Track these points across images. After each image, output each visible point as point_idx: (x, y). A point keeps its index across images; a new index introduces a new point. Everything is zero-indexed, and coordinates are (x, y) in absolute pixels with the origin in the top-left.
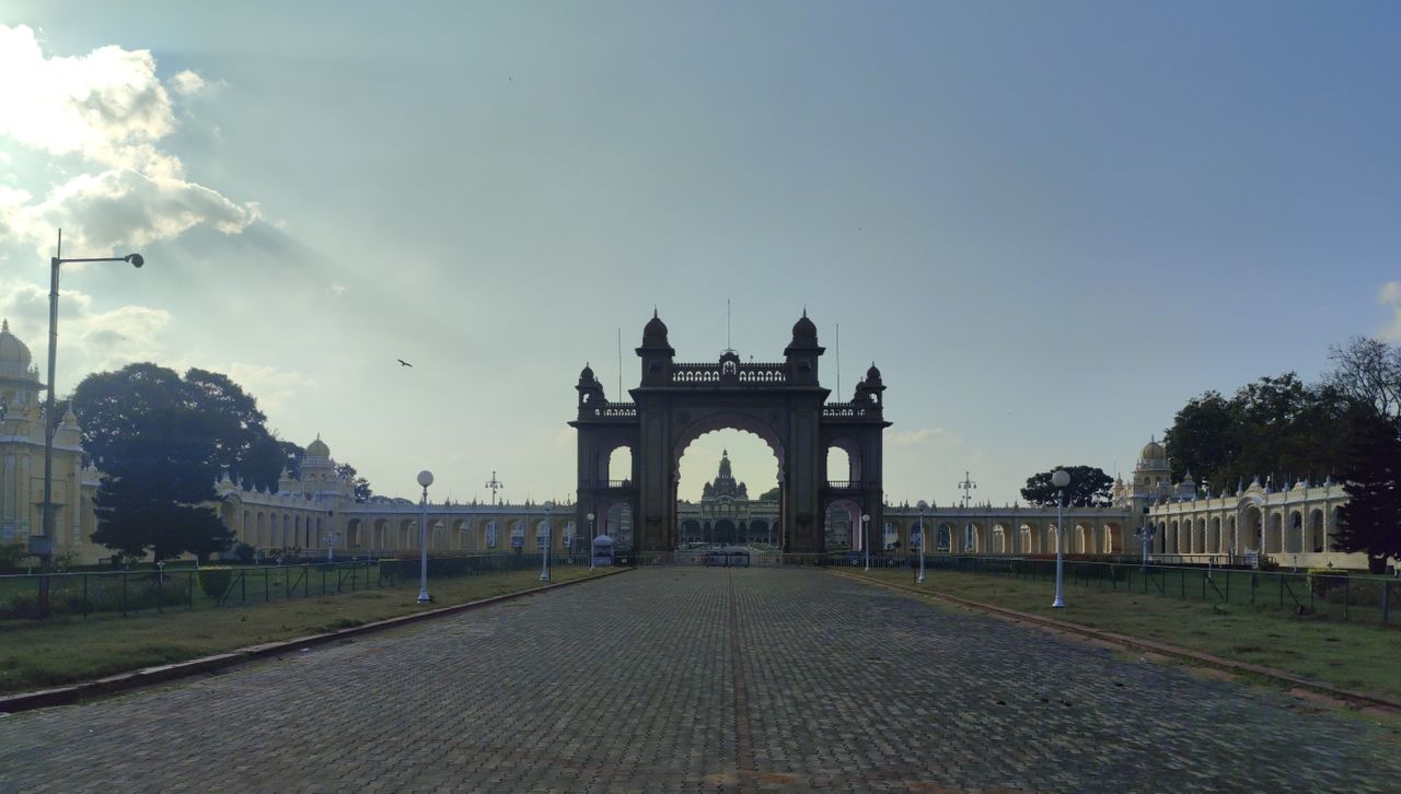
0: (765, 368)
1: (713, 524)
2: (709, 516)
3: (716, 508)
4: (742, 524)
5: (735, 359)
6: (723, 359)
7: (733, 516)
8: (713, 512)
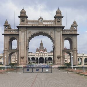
0: (49, 21)
1: (39, 59)
2: (38, 56)
3: (39, 55)
4: (46, 58)
5: (42, 19)
6: (39, 19)
7: (44, 56)
8: (38, 55)
